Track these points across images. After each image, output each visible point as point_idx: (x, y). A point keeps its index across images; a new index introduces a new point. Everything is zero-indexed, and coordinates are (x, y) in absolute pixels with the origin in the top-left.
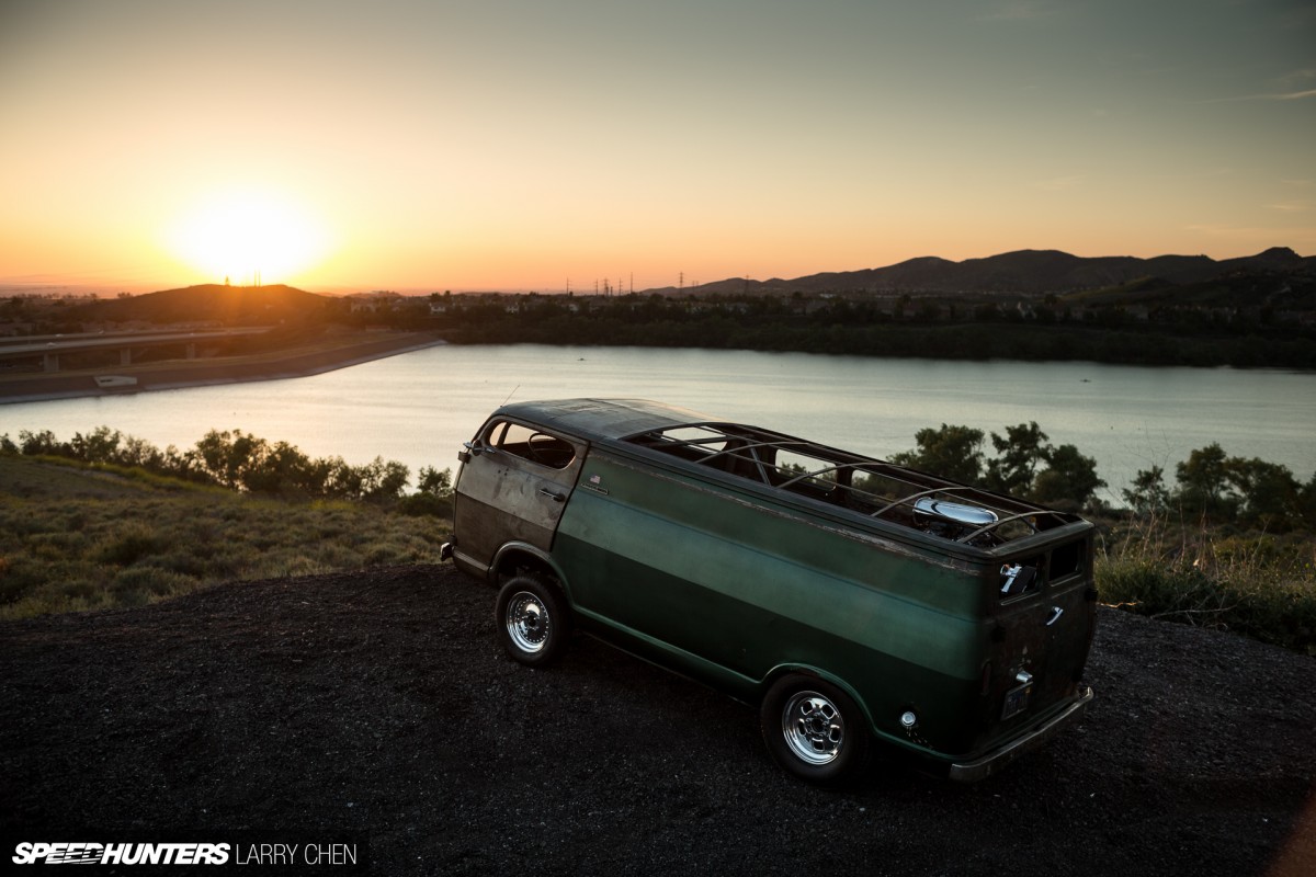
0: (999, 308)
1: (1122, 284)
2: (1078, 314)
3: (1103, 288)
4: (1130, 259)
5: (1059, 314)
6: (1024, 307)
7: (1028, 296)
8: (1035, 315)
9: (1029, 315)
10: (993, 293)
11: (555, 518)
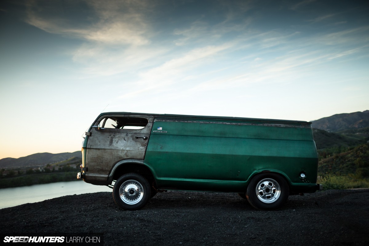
0: (33, 170)
1: (67, 159)
2: (57, 169)
3: (61, 162)
4: (68, 153)
5: (51, 170)
6: (41, 168)
7: (41, 166)
8: (44, 171)
9: (43, 171)
10: (29, 166)
11: (145, 146)
